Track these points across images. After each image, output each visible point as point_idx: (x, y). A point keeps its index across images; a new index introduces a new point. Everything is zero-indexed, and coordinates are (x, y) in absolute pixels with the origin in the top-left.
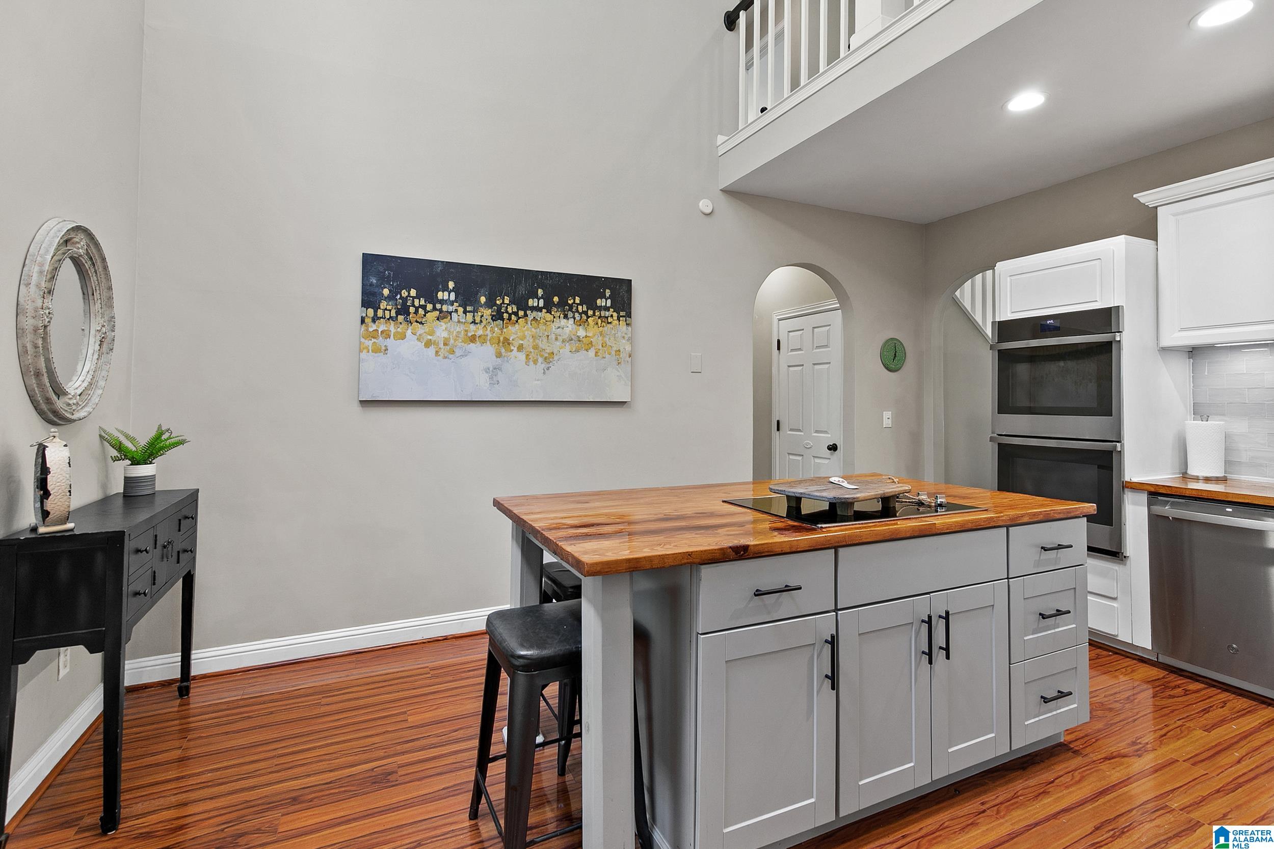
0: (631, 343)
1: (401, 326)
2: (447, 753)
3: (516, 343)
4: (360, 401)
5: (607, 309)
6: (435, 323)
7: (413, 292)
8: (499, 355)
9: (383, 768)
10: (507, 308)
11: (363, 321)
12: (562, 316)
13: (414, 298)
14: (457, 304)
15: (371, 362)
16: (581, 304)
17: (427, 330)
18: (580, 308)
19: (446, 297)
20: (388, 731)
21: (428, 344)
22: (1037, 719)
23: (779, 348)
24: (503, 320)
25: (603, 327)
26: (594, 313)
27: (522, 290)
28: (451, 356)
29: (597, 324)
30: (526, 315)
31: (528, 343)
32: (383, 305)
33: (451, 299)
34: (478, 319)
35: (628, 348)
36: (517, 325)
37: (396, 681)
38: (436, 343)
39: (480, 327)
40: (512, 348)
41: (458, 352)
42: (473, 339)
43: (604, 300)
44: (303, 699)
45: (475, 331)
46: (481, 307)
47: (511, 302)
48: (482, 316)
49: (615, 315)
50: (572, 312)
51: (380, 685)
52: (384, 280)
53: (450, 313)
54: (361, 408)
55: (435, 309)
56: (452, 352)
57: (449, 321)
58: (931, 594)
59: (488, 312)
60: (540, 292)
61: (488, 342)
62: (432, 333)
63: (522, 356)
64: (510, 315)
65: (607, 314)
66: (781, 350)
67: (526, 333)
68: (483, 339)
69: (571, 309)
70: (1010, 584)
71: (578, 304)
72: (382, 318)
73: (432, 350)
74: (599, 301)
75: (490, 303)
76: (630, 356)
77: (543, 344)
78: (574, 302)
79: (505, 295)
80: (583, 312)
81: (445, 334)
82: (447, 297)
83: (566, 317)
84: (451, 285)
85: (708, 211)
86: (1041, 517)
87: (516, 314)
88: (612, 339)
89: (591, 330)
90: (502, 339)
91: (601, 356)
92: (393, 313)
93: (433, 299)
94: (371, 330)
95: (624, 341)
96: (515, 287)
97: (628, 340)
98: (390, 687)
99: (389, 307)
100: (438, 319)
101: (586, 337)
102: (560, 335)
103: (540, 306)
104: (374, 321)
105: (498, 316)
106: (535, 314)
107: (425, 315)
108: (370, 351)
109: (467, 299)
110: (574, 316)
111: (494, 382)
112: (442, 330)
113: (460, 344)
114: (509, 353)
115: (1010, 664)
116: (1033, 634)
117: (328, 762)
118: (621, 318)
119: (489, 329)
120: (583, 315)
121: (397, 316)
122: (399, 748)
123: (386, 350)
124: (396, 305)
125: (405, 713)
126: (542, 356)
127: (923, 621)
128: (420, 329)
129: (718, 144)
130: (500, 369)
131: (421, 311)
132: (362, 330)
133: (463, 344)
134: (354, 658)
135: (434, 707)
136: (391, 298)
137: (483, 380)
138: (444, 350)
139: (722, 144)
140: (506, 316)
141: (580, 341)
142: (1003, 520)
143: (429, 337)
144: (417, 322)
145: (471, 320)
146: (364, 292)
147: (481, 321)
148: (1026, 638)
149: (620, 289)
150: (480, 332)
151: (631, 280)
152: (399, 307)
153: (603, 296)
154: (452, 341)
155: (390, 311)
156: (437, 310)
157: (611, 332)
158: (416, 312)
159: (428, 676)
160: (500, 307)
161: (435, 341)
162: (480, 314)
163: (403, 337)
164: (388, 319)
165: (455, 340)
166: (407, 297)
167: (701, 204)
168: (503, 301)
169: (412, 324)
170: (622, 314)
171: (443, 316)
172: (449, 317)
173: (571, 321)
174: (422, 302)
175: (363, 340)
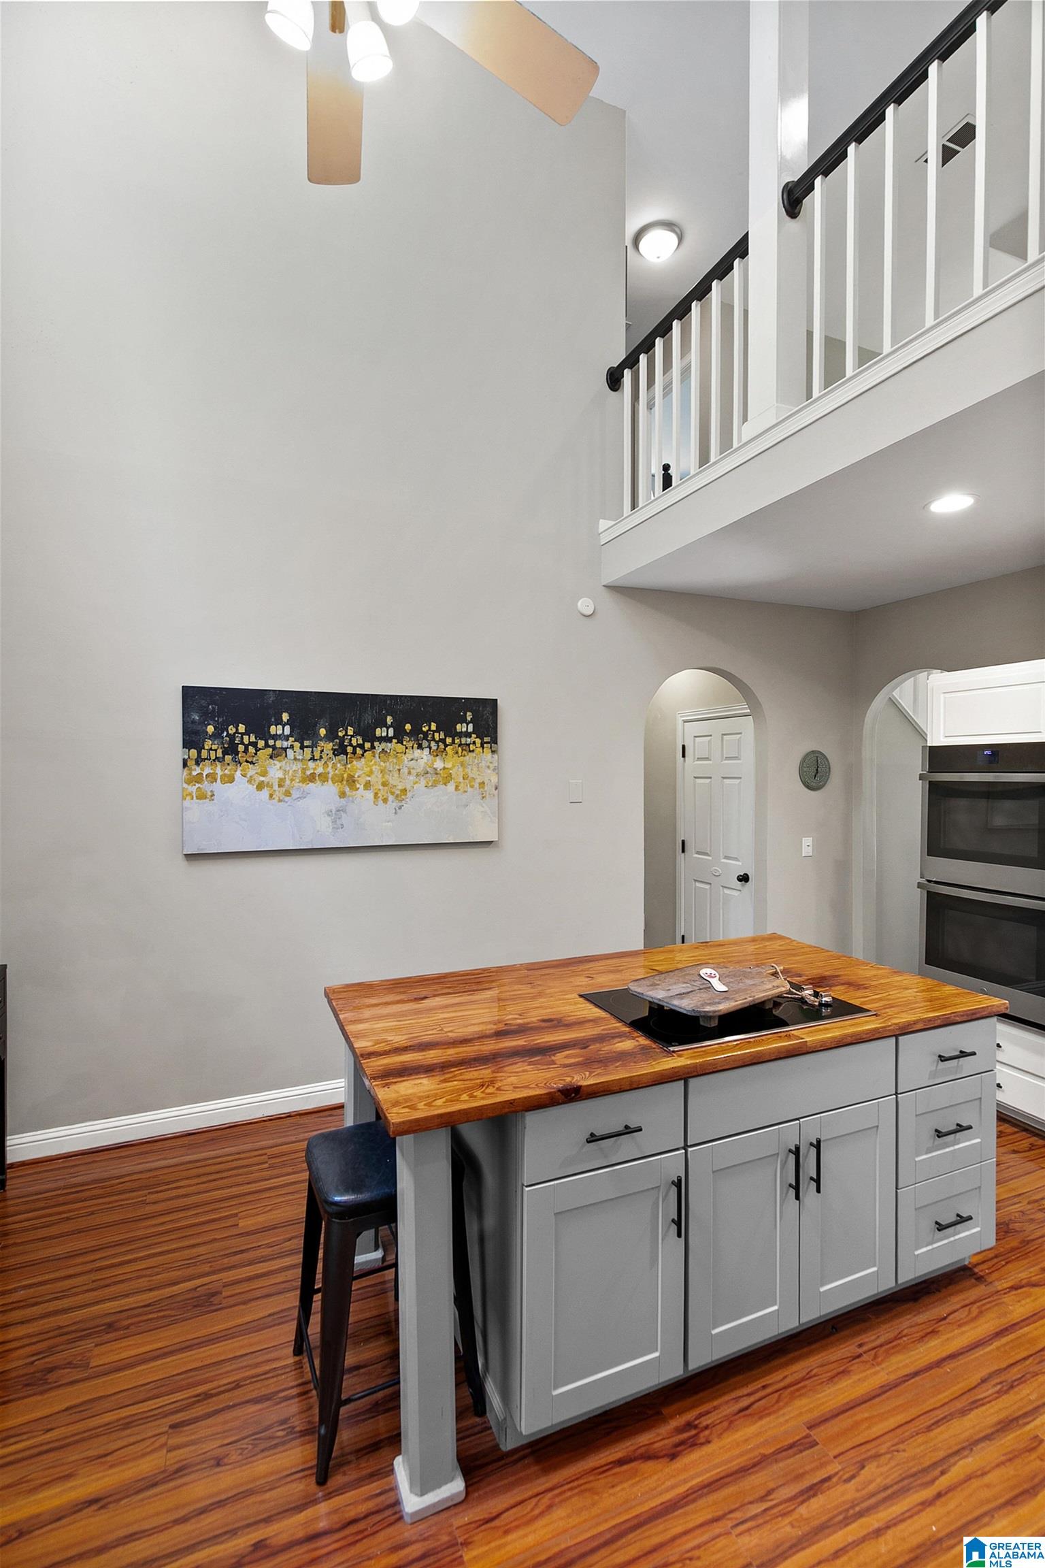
0: (498, 773)
1: (229, 768)
2: (278, 1269)
3: (363, 781)
4: (185, 855)
5: (468, 735)
6: (268, 762)
7: (242, 728)
8: (343, 795)
9: (207, 1287)
10: (351, 740)
11: (185, 764)
12: (415, 746)
13: (242, 734)
14: (293, 739)
15: (196, 811)
16: (438, 731)
17: (259, 771)
18: (436, 735)
19: (279, 732)
20: (215, 1239)
21: (260, 787)
22: (929, 1248)
23: (684, 756)
24: (346, 754)
25: (465, 756)
26: (453, 741)
27: (368, 718)
28: (287, 799)
29: (457, 753)
30: (373, 747)
31: (376, 779)
32: (208, 744)
33: (286, 733)
34: (317, 756)
35: (494, 779)
36: (363, 760)
37: (230, 1173)
38: (269, 785)
39: (320, 763)
40: (358, 786)
41: (295, 794)
42: (312, 778)
43: (465, 725)
44: (127, 1195)
45: (315, 769)
46: (321, 740)
47: (356, 734)
48: (322, 751)
49: (478, 741)
50: (428, 741)
51: (211, 1177)
52: (207, 717)
53: (285, 749)
54: (186, 863)
55: (267, 745)
56: (288, 794)
57: (284, 759)
58: (801, 1120)
59: (328, 747)
60: (389, 720)
61: (330, 781)
62: (264, 774)
63: (369, 795)
64: (354, 748)
65: (469, 740)
66: (686, 758)
67: (374, 768)
68: (324, 778)
69: (425, 738)
70: (899, 1100)
71: (434, 731)
72: (207, 759)
73: (265, 793)
74: (459, 727)
75: (331, 736)
76: (496, 788)
77: (393, 780)
78: (429, 729)
79: (348, 725)
80: (441, 740)
81: (280, 775)
82: (281, 732)
83: (420, 747)
84: (285, 717)
85: (589, 611)
86: (938, 1022)
87: (362, 746)
88: (475, 769)
89: (448, 762)
90: (345, 776)
91: (462, 790)
92: (220, 754)
93: (264, 735)
94: (194, 773)
95: (489, 772)
96: (360, 714)
97: (494, 770)
98: (222, 1181)
99: (214, 747)
100: (271, 757)
101: (444, 768)
102: (413, 769)
103: (390, 735)
104: (197, 763)
105: (340, 750)
106: (383, 745)
107: (256, 754)
108: (195, 798)
109: (304, 732)
110: (430, 744)
111: (338, 826)
112: (276, 770)
113: (297, 785)
114: (354, 792)
115: (897, 1188)
116: (926, 1153)
117: (148, 1279)
118: (485, 745)
119: (330, 765)
120: (440, 744)
121: (224, 757)
122: (226, 1261)
123: (213, 795)
124: (223, 744)
125: (236, 1215)
126: (393, 793)
127: (790, 1151)
128: (252, 771)
129: (600, 531)
130: (345, 811)
131: (251, 749)
132: (185, 774)
133: (301, 784)
134: (186, 1140)
135: (269, 1208)
136: (216, 736)
137: (325, 824)
138: (279, 793)
139: (604, 531)
140: (349, 749)
141: (437, 774)
142: (890, 1030)
143: (262, 779)
144: (247, 761)
145: (309, 756)
146: (186, 731)
147: (321, 757)
148: (917, 1159)
149: (483, 711)
150: (320, 770)
151: (496, 700)
152: (226, 746)
153: (463, 720)
154: (288, 782)
155: (216, 750)
156: (269, 747)
157: (473, 762)
158: (246, 751)
159: (267, 1165)
160: (342, 739)
161: (268, 783)
162: (319, 748)
163: (230, 779)
164: (214, 760)
165: (292, 780)
166: (235, 733)
167: (579, 604)
168: (346, 732)
169: (241, 764)
170: (486, 739)
171: (277, 753)
172: (284, 755)
173: (426, 751)
174: (253, 739)
175: (185, 786)
